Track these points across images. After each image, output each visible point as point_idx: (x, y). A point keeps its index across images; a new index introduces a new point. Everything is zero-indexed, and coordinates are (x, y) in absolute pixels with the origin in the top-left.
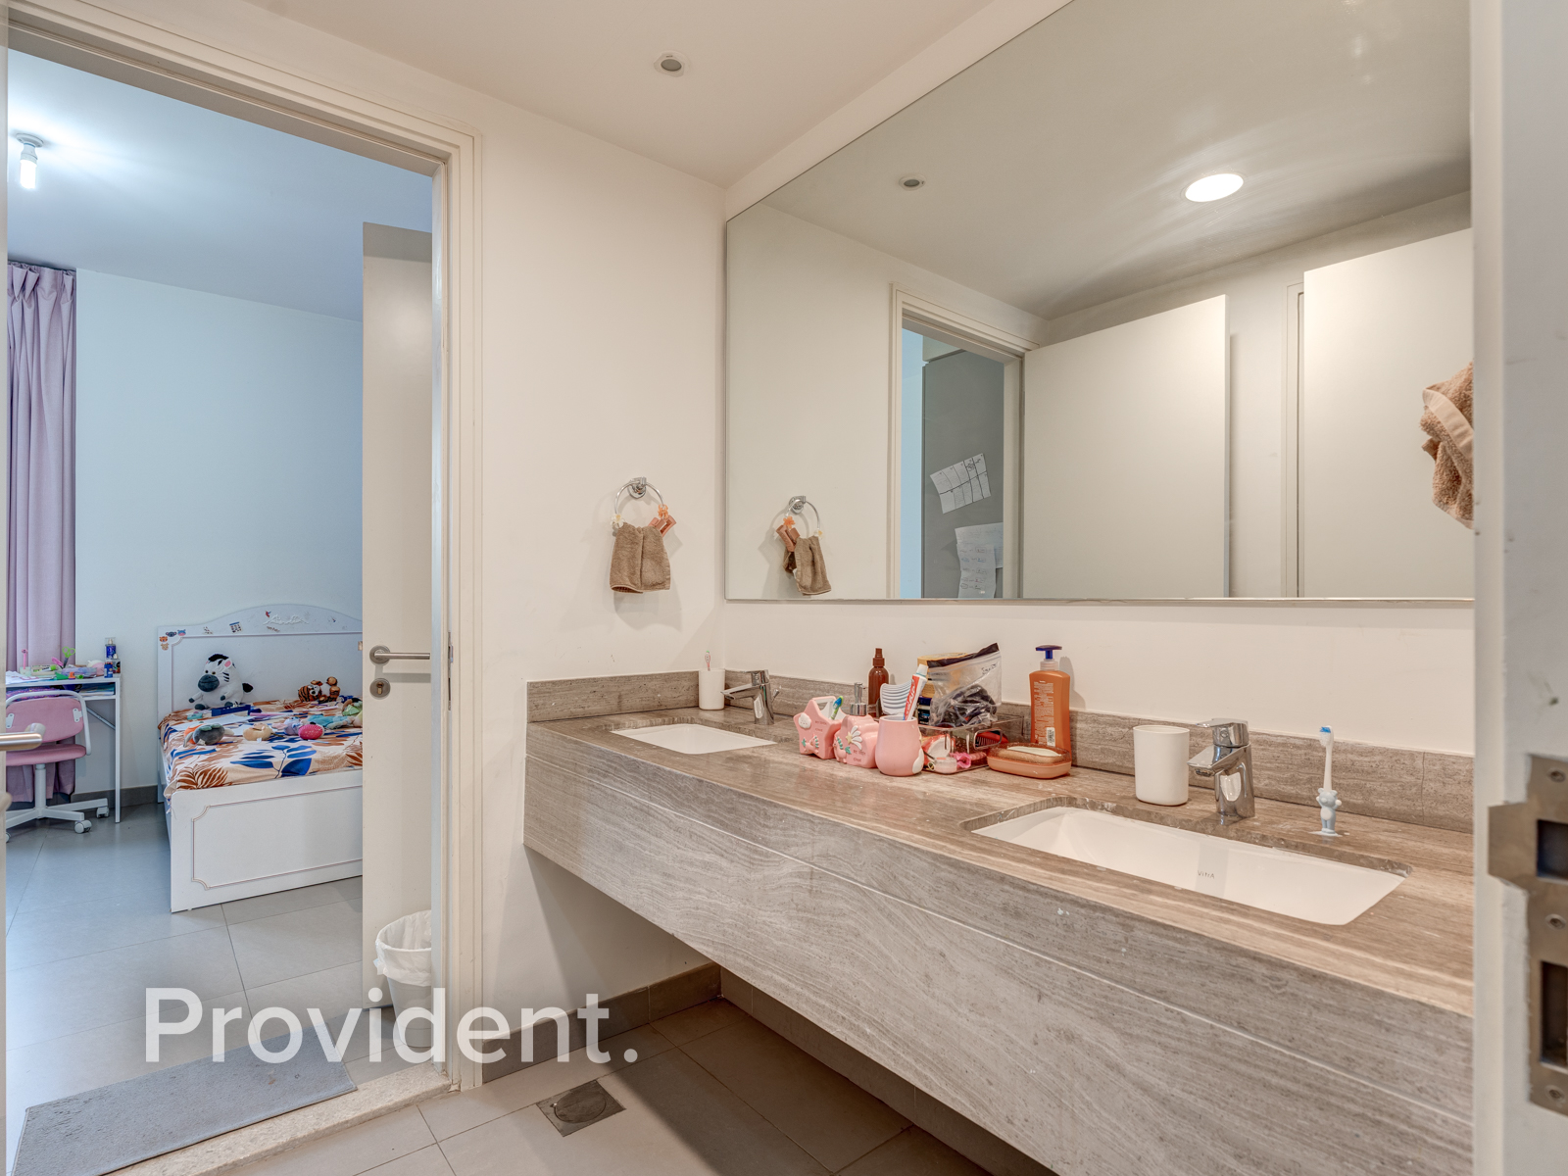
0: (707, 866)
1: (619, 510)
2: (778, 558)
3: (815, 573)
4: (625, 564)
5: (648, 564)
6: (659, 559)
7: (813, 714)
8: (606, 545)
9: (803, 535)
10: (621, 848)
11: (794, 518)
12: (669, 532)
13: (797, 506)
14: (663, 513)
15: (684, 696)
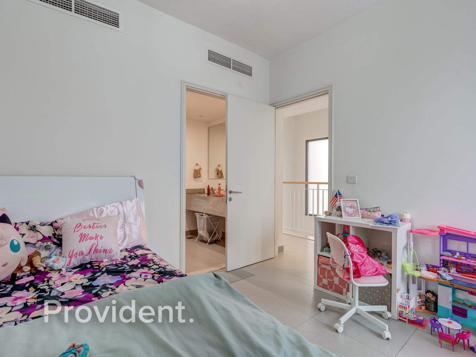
0: (205, 204)
1: (194, 167)
2: (216, 173)
3: (221, 175)
4: (195, 174)
5: (198, 174)
6: (200, 174)
7: (216, 191)
8: (193, 172)
9: (220, 170)
10: (196, 205)
11: (218, 167)
12: (201, 170)
13: (219, 166)
14: (200, 167)
15: (203, 192)
